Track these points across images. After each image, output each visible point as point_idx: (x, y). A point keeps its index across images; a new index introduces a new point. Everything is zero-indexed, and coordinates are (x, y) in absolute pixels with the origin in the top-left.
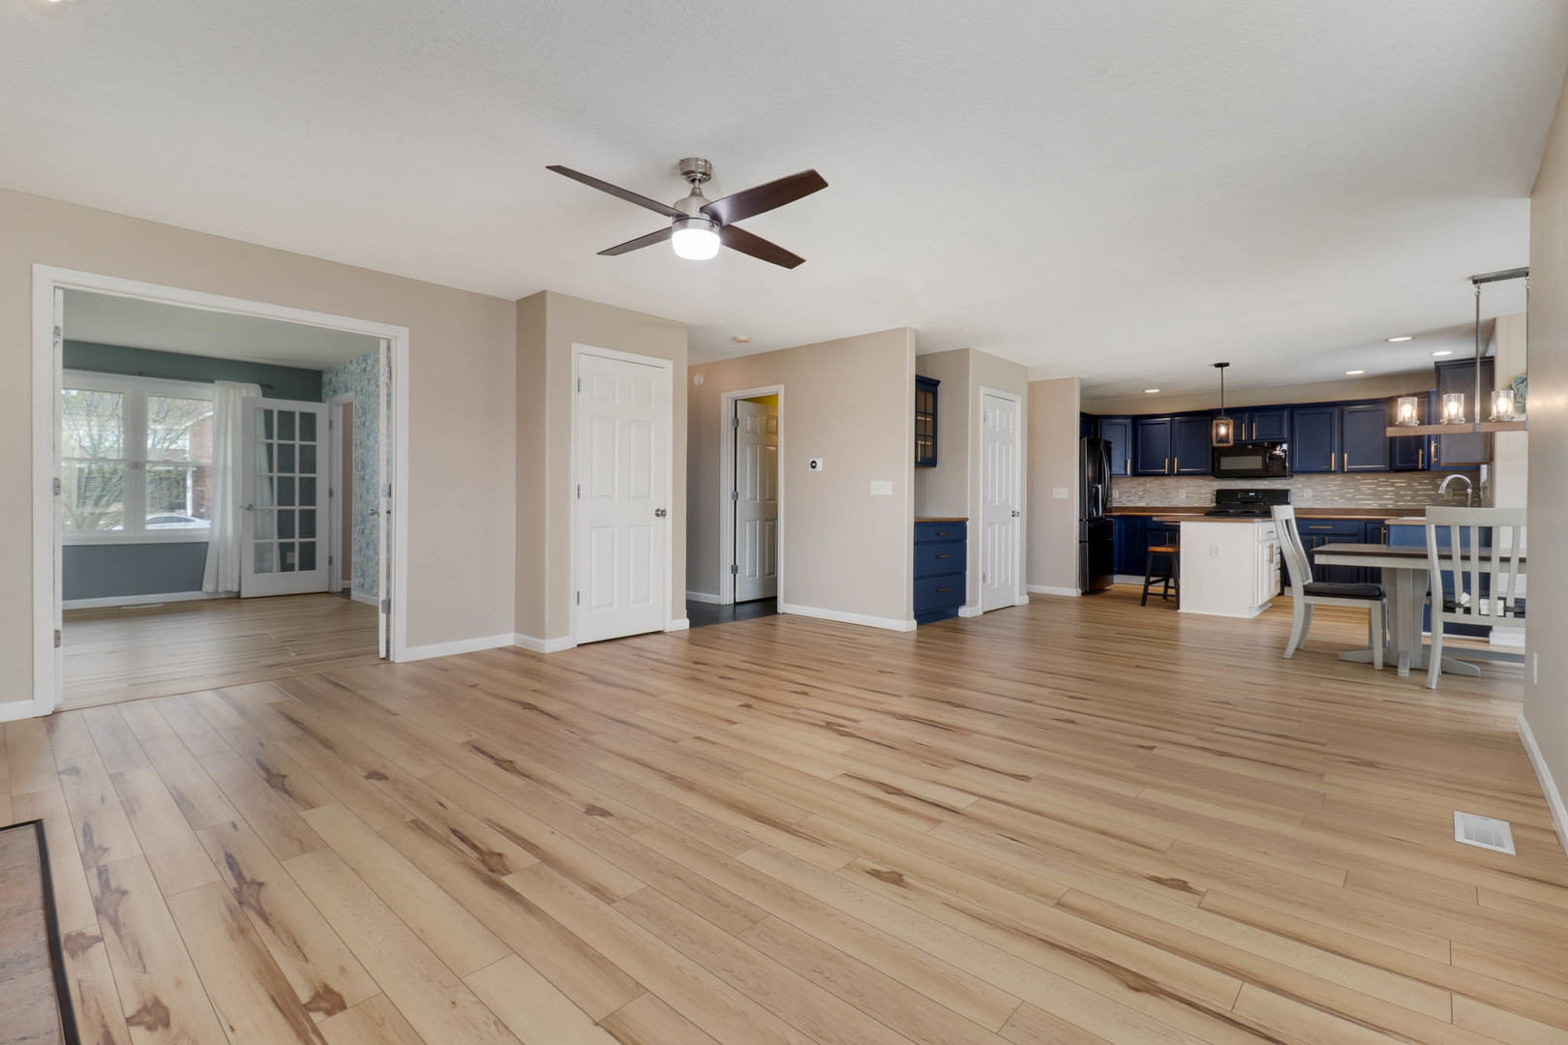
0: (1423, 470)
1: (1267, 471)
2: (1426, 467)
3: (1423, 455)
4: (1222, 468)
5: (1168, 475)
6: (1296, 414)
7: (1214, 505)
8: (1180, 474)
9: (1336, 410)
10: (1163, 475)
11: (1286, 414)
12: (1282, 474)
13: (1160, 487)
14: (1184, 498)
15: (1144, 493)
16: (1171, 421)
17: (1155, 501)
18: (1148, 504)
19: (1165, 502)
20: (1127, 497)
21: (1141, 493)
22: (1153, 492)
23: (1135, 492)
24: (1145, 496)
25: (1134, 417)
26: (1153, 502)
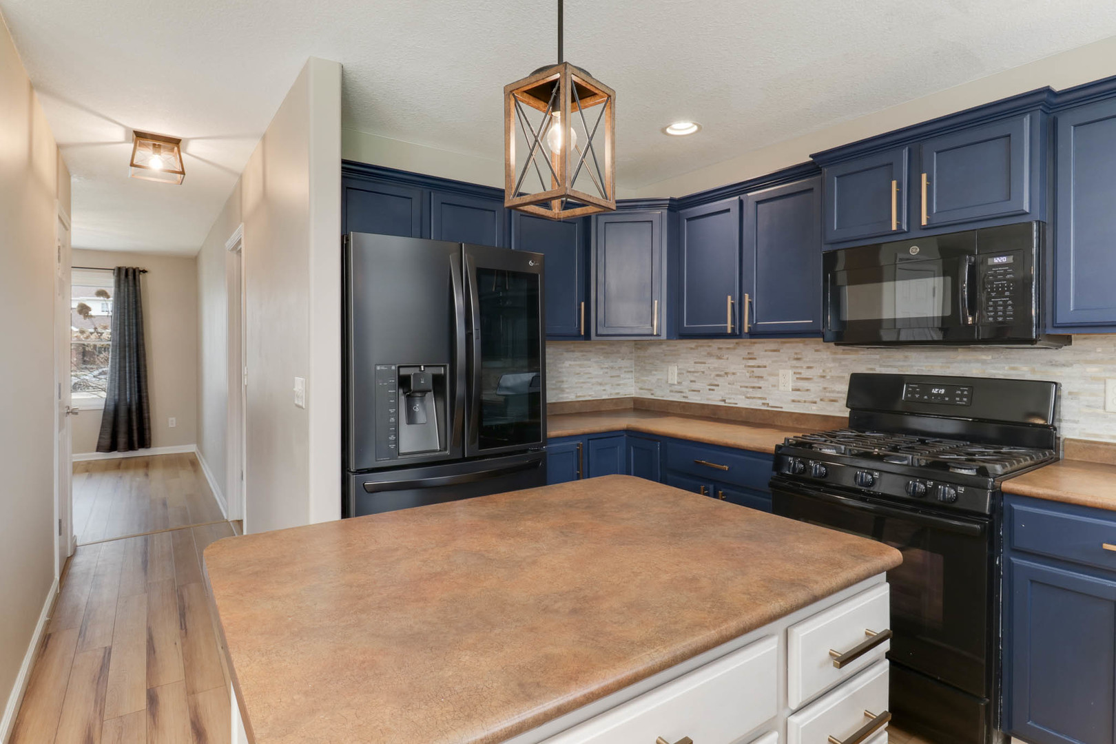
4: (848, 316)
5: (733, 335)
6: (1066, 120)
7: (846, 412)
8: (758, 335)
10: (722, 335)
11: (1027, 123)
13: (745, 362)
14: (791, 390)
15: (718, 375)
16: (741, 202)
17: (736, 394)
18: (724, 401)
19: (754, 398)
20: (691, 381)
21: (714, 374)
22: (734, 374)
23: (703, 372)
24: (720, 381)
25: (675, 203)
26: (733, 396)
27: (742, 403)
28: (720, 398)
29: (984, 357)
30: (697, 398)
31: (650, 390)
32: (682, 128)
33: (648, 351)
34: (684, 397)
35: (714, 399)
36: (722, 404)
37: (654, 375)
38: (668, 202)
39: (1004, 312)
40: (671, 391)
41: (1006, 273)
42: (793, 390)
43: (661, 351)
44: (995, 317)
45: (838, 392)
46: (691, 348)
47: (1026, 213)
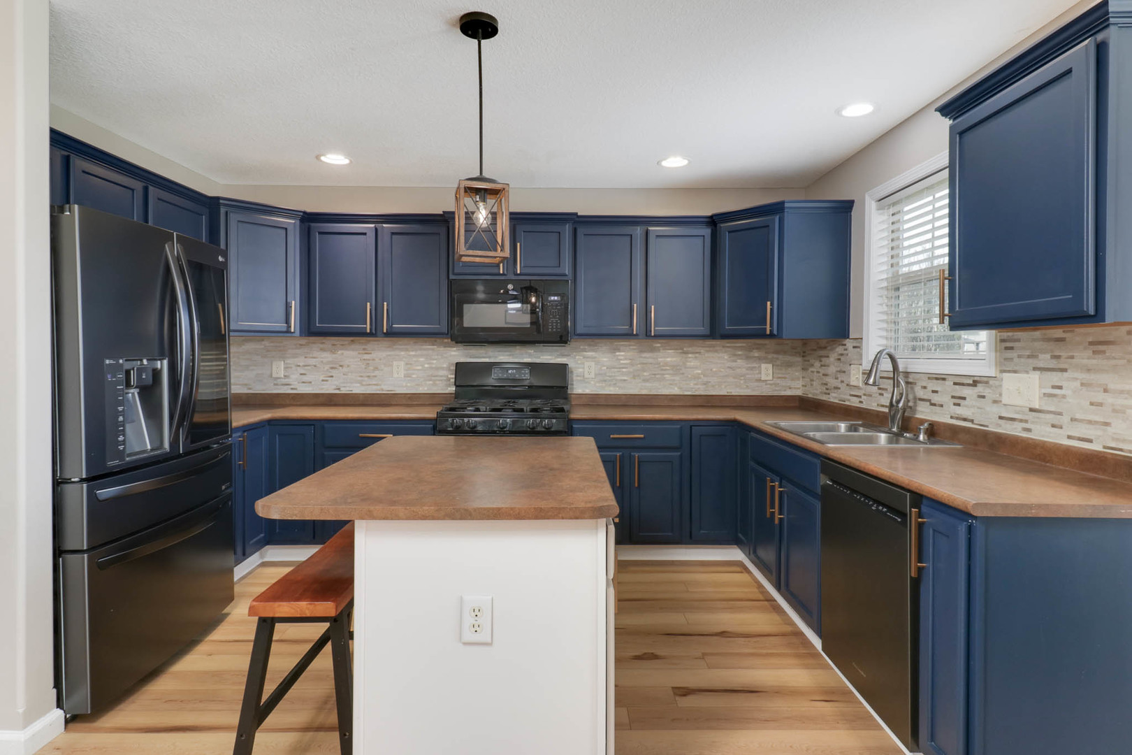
0: (772, 336)
1: (538, 331)
2: (775, 332)
3: (772, 310)
4: (466, 324)
5: (371, 334)
6: (581, 231)
7: (452, 389)
8: (392, 334)
9: (638, 231)
10: (362, 334)
11: (567, 229)
12: (562, 339)
13: (360, 356)
14: (403, 376)
15: (332, 368)
16: (376, 230)
17: (352, 383)
18: (339, 389)
19: (369, 385)
20: (301, 374)
21: (327, 367)
22: (348, 366)
23: (315, 366)
24: (334, 373)
25: (306, 216)
26: (349, 385)
27: (357, 389)
28: (335, 387)
29: (530, 351)
30: (307, 389)
31: (246, 385)
32: (335, 159)
33: (243, 347)
34: (292, 389)
35: (328, 388)
36: (337, 392)
37: (253, 370)
38: (302, 214)
39: (556, 326)
40: (275, 384)
41: (557, 306)
42: (405, 376)
43: (263, 347)
44: (552, 329)
45: (441, 376)
46: (301, 345)
47: (566, 275)
